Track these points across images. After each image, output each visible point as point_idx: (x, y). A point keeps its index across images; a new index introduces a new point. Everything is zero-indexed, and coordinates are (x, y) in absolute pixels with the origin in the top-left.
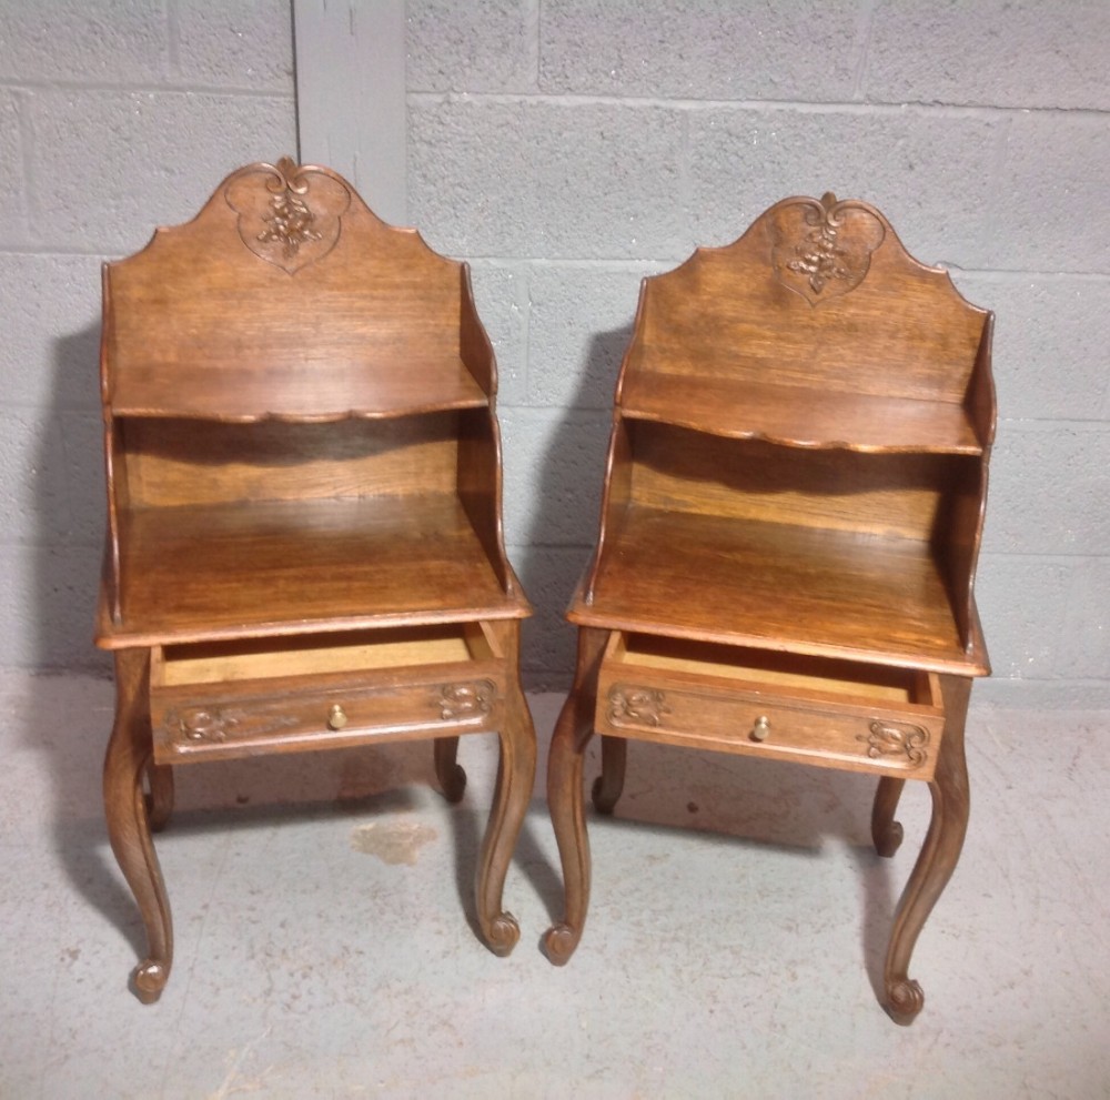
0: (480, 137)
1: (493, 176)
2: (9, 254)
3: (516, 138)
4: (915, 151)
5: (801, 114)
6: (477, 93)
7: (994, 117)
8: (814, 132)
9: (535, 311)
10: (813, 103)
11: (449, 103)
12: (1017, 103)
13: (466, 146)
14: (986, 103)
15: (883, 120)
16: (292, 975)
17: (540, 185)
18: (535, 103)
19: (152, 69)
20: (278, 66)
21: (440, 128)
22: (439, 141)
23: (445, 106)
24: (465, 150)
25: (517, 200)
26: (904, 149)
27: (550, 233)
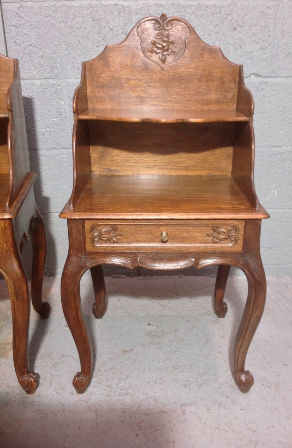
0: (38, 22)
1: (46, 41)
3: (54, 22)
4: (236, 21)
5: (183, 5)
6: (34, 1)
7: (271, 4)
8: (189, 14)
11: (23, 7)
13: (32, 27)
15: (220, 7)
17: (67, 44)
18: (61, 5)
21: (20, 19)
22: (20, 25)
23: (21, 9)
24: (32, 29)
25: (57, 51)
26: (231, 21)
27: (74, 66)
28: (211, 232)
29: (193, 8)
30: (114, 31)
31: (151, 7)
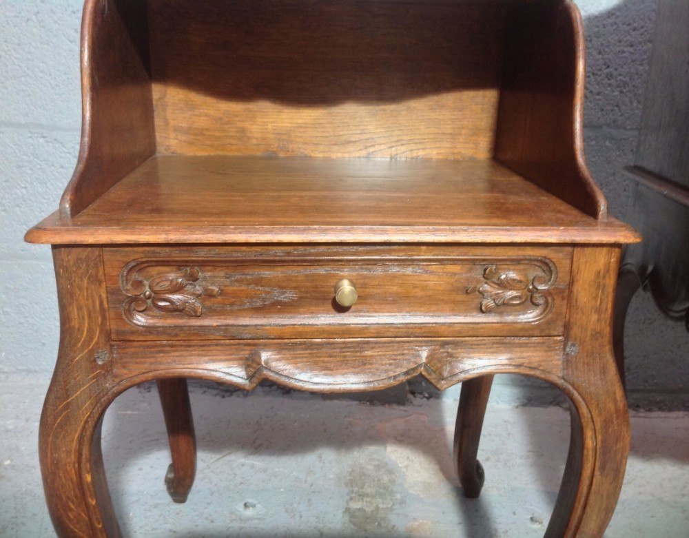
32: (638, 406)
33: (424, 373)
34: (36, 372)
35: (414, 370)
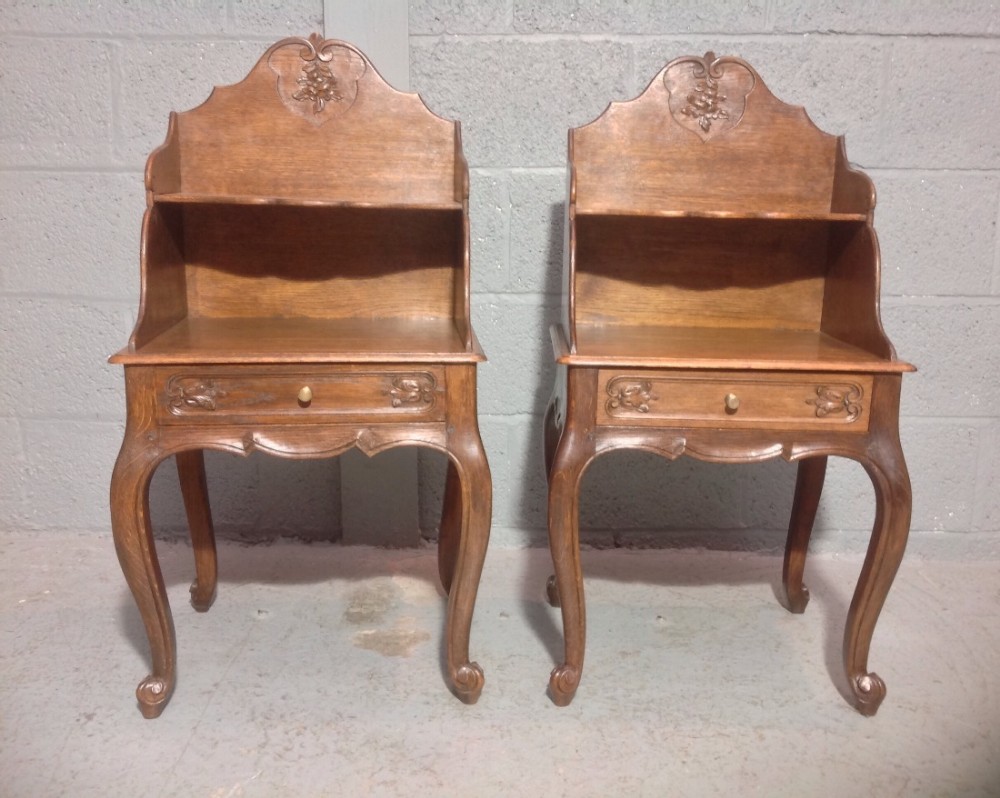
0: (468, 69)
1: (480, 101)
2: (97, 174)
3: (496, 70)
4: (816, 71)
5: (723, 44)
6: (465, 34)
7: (879, 42)
9: (515, 212)
10: (733, 34)
11: (444, 43)
12: (897, 31)
13: (457, 77)
14: (872, 31)
15: (790, 46)
16: (287, 733)
17: (516, 107)
18: (511, 41)
19: (213, 23)
20: (310, 18)
21: (437, 63)
22: (436, 73)
23: (440, 46)
24: (457, 80)
25: (498, 119)
26: (808, 70)
27: (526, 146)
28: (813, 396)
29: (741, 48)
30: (600, 87)
31: (666, 46)
32: (631, 544)
33: (358, 445)
34: (66, 529)
35: (350, 444)
